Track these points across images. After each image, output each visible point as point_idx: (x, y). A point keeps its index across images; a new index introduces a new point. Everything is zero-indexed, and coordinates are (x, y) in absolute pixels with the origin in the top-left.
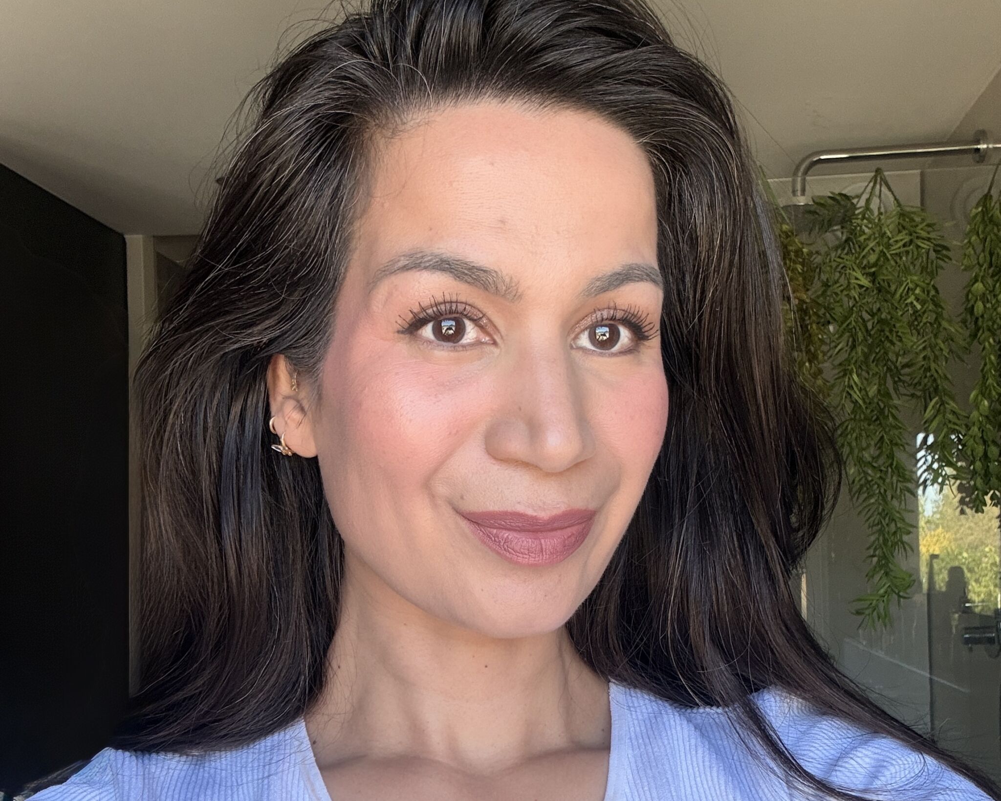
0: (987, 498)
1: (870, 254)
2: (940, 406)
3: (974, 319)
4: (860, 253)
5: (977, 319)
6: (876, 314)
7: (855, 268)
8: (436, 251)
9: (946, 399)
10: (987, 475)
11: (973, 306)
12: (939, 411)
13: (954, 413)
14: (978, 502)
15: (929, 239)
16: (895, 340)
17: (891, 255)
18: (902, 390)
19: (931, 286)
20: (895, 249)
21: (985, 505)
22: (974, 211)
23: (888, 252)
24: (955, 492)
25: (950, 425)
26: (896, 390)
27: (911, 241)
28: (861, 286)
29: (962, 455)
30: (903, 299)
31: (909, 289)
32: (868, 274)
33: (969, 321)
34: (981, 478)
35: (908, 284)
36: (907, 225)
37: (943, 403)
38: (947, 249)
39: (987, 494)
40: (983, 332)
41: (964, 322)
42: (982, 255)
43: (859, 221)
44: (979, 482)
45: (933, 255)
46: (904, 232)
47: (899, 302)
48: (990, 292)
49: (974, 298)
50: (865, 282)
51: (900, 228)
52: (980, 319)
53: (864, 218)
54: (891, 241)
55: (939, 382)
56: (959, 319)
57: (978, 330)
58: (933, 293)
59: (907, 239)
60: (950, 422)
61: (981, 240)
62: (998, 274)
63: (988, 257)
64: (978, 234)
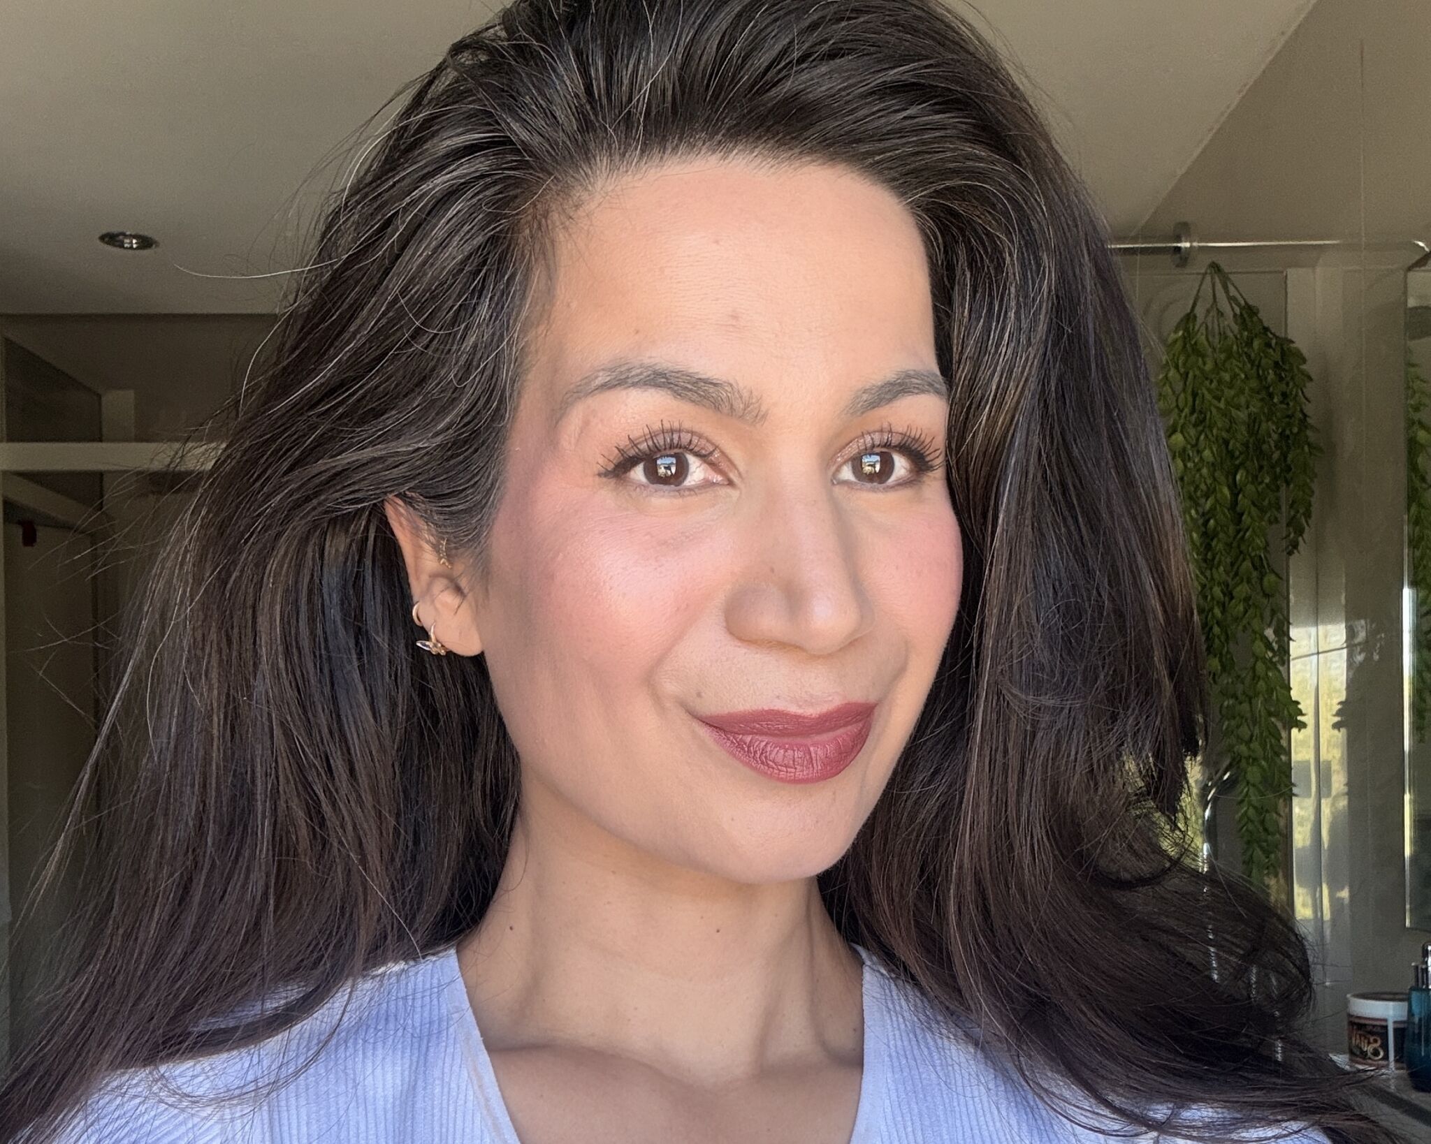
8: (647, 361)
22: (1173, 336)
42: (1182, 397)
48: (1193, 446)
61: (1181, 375)
62: (1202, 422)
63: (1190, 399)
64: (1177, 367)
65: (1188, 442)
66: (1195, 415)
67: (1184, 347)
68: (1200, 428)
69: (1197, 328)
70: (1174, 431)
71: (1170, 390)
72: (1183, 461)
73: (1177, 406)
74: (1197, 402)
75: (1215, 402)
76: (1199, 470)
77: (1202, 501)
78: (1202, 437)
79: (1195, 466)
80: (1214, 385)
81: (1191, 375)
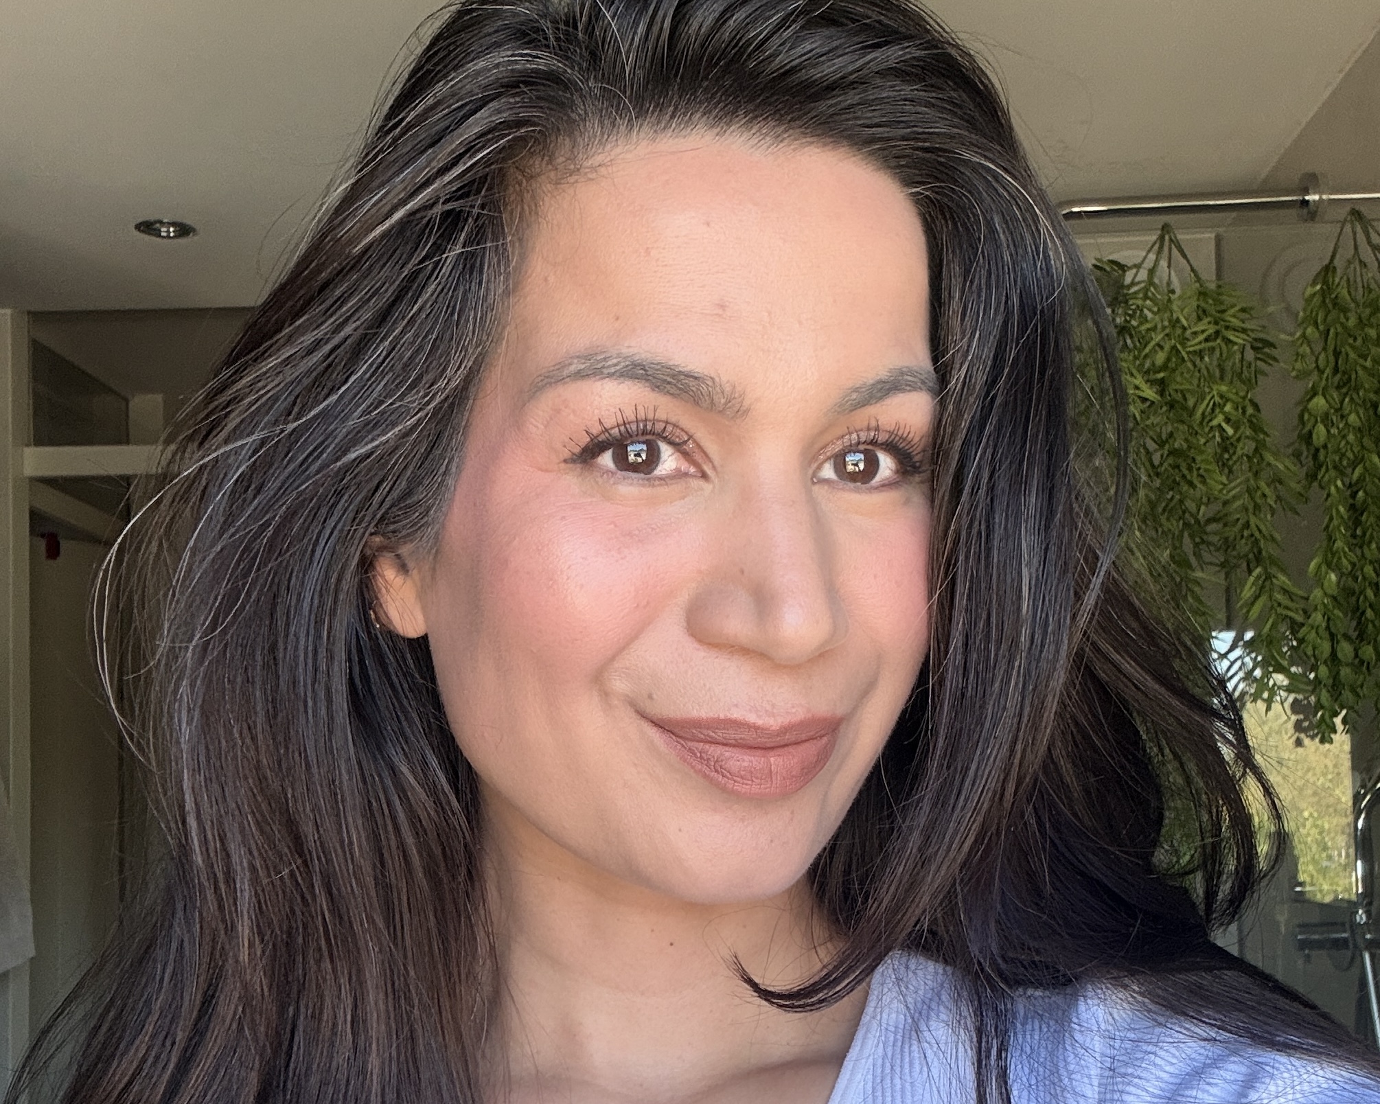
0: (1338, 721)
1: (1156, 352)
2: (1264, 581)
3: (1312, 451)
4: (1140, 352)
5: (1317, 450)
6: (1167, 441)
7: (1135, 372)
8: (626, 351)
9: (1273, 570)
10: (1336, 687)
11: (1310, 433)
12: (1262, 587)
13: (1285, 591)
14: (1324, 727)
15: (1244, 331)
16: (1196, 481)
17: (1188, 353)
18: (1207, 556)
19: (1247, 401)
20: (1194, 344)
21: (1335, 732)
22: (1309, 291)
23: (1184, 348)
24: (1289, 712)
25: (1279, 610)
26: (1197, 555)
27: (1217, 333)
28: (1144, 400)
29: (1298, 655)
30: (1206, 420)
31: (1214, 403)
32: (1152, 383)
33: (1305, 453)
34: (1328, 691)
35: (1213, 397)
36: (1212, 310)
37: (1269, 577)
38: (1272, 345)
39: (1336, 714)
40: (1327, 470)
41: (1297, 455)
42: (1322, 356)
43: (1140, 302)
44: (1325, 696)
45: (1250, 355)
46: (1206, 320)
47: (1201, 423)
48: (1337, 410)
49: (1313, 420)
50: (1150, 393)
51: (1200, 312)
52: (1322, 452)
53: (1146, 297)
54: (1188, 332)
55: (1262, 542)
56: (1290, 451)
57: (1320, 466)
58: (1250, 410)
59: (1211, 330)
60: (1279, 605)
61: (1321, 333)
62: (1346, 384)
63: (1332, 359)
64: (1316, 324)
65: (1331, 407)
66: (1339, 376)
67: (1324, 301)
68: (1344, 390)
69: (1337, 280)
70: (1315, 394)
71: (1308, 350)
72: (1325, 426)
73: (1317, 367)
74: (1340, 362)
75: (1361, 361)
76: (1344, 437)
77: (1349, 470)
78: (1347, 400)
79: (1339, 433)
80: (1359, 341)
81: (1332, 331)
